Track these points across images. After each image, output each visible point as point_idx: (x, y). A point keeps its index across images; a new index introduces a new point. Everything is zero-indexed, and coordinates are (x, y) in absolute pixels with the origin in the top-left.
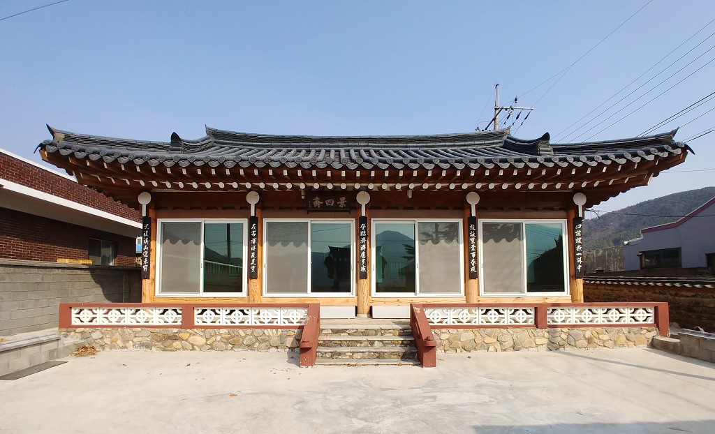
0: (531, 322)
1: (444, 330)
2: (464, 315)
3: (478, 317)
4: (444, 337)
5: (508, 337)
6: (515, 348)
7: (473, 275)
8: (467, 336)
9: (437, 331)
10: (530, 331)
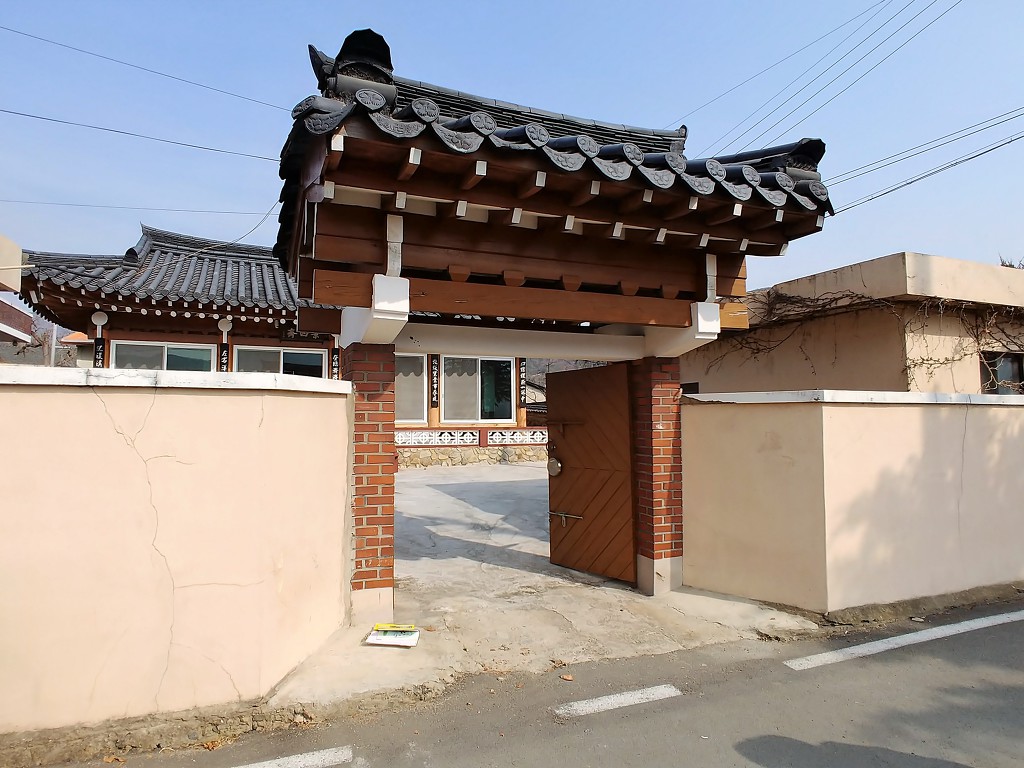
0: (476, 442)
1: (406, 449)
2: (423, 437)
3: (435, 439)
4: (406, 455)
5: (457, 454)
6: (463, 463)
7: (434, 404)
8: (425, 454)
9: (401, 450)
10: (475, 449)
